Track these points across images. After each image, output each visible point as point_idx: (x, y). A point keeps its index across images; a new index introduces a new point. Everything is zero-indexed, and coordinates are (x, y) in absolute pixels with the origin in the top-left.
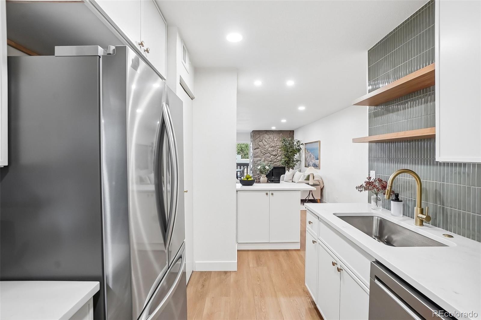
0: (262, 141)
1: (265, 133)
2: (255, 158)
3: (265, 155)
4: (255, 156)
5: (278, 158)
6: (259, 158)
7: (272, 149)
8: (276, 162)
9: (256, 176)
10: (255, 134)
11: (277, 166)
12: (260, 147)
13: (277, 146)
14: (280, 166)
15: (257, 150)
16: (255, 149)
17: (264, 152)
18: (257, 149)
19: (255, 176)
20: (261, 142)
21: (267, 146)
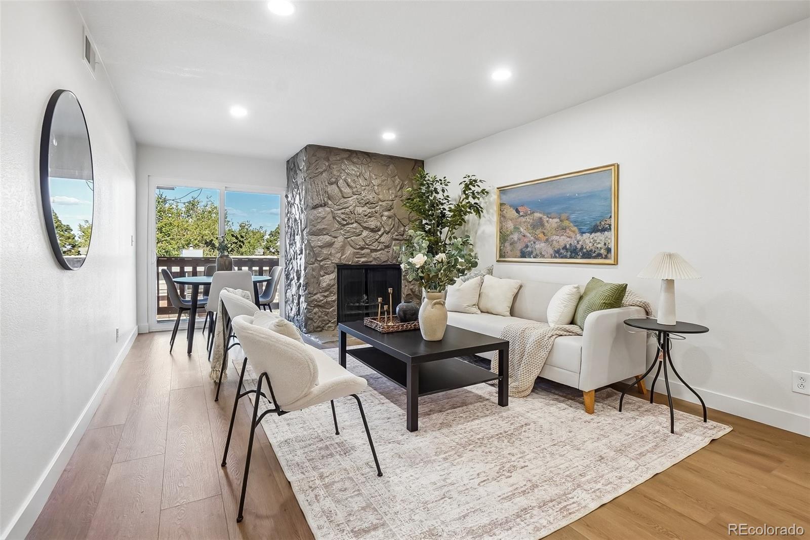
0: (336, 183)
1: (346, 159)
2: (314, 238)
3: (347, 228)
4: (314, 229)
5: (382, 239)
6: (327, 238)
7: (369, 211)
8: (376, 250)
9: (318, 295)
10: (314, 159)
11: (379, 263)
12: (330, 202)
13: (380, 203)
14: (389, 263)
15: (320, 209)
16: (315, 207)
17: (343, 219)
18: (321, 206)
19: (315, 297)
20: (334, 186)
21: (352, 201)
